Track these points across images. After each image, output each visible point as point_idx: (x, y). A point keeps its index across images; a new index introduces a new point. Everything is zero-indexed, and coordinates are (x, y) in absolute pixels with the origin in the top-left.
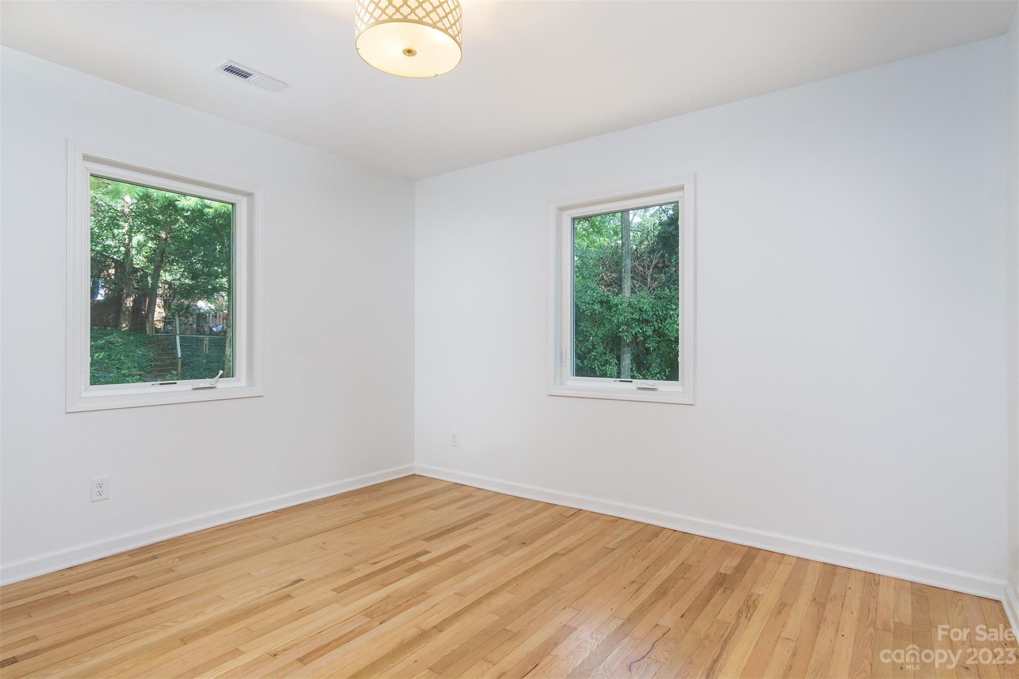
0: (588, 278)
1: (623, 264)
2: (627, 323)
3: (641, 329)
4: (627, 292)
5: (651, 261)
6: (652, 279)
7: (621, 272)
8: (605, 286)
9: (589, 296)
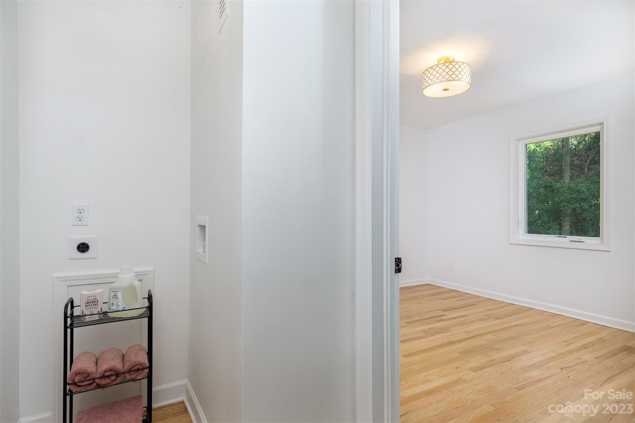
0: (535, 171)
1: (564, 160)
2: (567, 201)
3: (579, 205)
4: (567, 179)
5: (589, 156)
6: (589, 169)
7: (561, 166)
8: (548, 176)
9: (536, 183)
